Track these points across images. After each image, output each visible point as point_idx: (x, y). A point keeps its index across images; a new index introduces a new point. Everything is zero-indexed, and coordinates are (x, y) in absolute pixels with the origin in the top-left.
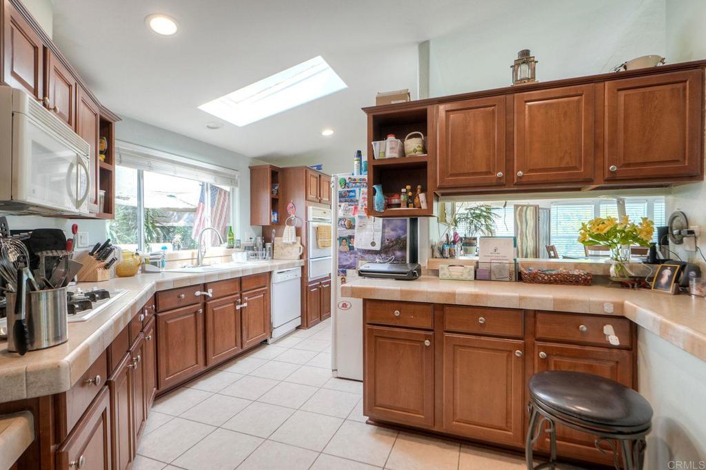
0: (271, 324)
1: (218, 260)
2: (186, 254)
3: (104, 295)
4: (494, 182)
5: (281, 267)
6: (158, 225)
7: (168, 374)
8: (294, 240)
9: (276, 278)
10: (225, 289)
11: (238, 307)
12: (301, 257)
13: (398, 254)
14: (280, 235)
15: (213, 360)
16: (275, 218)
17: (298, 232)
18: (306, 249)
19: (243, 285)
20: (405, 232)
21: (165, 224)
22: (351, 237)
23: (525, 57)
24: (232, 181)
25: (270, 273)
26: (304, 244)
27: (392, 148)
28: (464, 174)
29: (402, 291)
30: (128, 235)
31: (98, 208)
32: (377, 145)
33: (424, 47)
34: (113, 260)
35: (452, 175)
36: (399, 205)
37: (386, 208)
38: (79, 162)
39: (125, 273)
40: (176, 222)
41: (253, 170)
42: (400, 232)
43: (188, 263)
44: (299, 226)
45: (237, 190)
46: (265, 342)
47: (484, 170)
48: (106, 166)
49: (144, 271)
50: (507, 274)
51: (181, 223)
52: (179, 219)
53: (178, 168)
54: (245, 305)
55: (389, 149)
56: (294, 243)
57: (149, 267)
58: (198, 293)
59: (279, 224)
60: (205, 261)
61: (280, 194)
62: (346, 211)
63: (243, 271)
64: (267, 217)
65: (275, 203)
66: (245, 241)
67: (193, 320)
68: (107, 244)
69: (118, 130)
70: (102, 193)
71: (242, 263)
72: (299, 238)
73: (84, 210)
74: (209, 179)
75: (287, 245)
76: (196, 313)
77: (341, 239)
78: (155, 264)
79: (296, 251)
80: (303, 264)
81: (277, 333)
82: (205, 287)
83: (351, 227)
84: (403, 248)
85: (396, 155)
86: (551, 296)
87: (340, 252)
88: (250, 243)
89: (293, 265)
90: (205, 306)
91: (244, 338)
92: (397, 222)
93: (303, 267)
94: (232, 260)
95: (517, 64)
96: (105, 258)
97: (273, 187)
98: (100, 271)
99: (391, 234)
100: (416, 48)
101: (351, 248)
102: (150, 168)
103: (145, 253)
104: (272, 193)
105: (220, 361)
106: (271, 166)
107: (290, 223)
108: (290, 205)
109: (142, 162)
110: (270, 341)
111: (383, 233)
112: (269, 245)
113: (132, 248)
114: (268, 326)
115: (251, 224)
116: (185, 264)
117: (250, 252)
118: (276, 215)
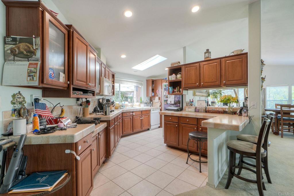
0: (150, 124)
1: (137, 106)
2: (130, 104)
3: (113, 111)
4: (196, 86)
5: (153, 109)
6: (125, 96)
7: (124, 131)
8: (158, 101)
9: (152, 112)
10: (138, 113)
11: (141, 118)
12: (160, 106)
13: (178, 105)
14: (154, 99)
15: (135, 131)
16: (153, 94)
17: (159, 99)
18: (161, 103)
19: (143, 113)
20: (180, 98)
21: (126, 96)
22: (167, 100)
23: (208, 51)
24: (141, 84)
25: (150, 110)
26: (161, 102)
27: (173, 77)
28: (190, 84)
29: (171, 113)
30: (117, 99)
31: (112, 94)
32: (170, 77)
33: (184, 48)
34: (114, 105)
35: (187, 84)
36: (175, 92)
37: (173, 93)
38: (110, 86)
39: (116, 108)
40: (130, 95)
41: (147, 81)
42: (179, 99)
43: (130, 107)
44: (160, 97)
45: (143, 87)
46: (149, 129)
47: (194, 83)
48: (113, 85)
49: (120, 108)
50: (203, 110)
51: (131, 96)
52: (131, 94)
53: (128, 83)
54: (143, 118)
55: (173, 78)
56: (158, 102)
57: (121, 107)
58: (131, 114)
59: (154, 96)
60: (134, 106)
61: (155, 87)
62: (166, 93)
63: (142, 109)
64: (151, 94)
65: (153, 90)
66: (145, 101)
67: (130, 120)
68: (113, 102)
69: (115, 76)
70: (112, 90)
71: (143, 107)
72: (160, 100)
73: (110, 95)
74: (135, 85)
75: (156, 102)
76: (131, 118)
77: (165, 101)
78: (122, 106)
79: (159, 104)
80: (161, 108)
81: (152, 127)
82: (133, 112)
83: (167, 97)
84: (180, 103)
85: (174, 79)
86: (202, 115)
87: (165, 104)
88: (146, 102)
89: (157, 108)
90: (133, 117)
91: (143, 127)
92: (178, 96)
93: (161, 109)
94: (140, 106)
95: (205, 53)
96: (113, 104)
97: (152, 85)
98: (112, 107)
99: (177, 99)
100: (183, 48)
101: (167, 103)
102: (122, 83)
103: (121, 104)
104: (152, 87)
105: (137, 131)
106: (152, 80)
107: (157, 96)
108: (157, 91)
109: (120, 82)
110: (150, 129)
111: (175, 99)
112: (151, 102)
113: (118, 103)
114: (149, 125)
115: (147, 96)
116: (129, 107)
117: (146, 104)
118: (153, 93)
